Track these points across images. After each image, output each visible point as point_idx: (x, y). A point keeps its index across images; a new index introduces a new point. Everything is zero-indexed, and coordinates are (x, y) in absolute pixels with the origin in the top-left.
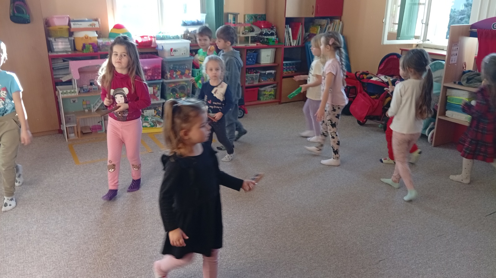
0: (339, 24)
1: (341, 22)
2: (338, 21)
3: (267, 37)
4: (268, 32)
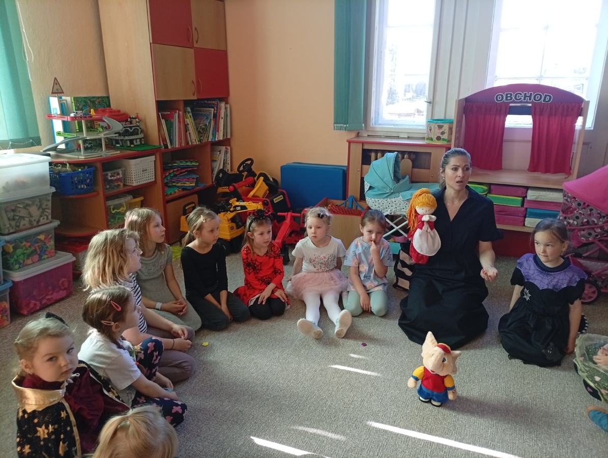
3: (131, 137)
4: (128, 129)
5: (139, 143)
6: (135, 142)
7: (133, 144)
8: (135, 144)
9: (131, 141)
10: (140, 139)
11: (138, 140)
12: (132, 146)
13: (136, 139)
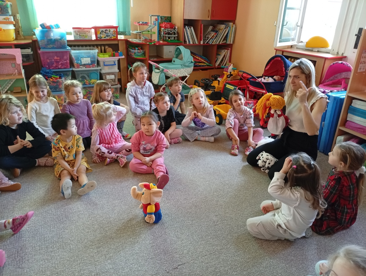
0: (233, 26)
1: (234, 25)
2: (231, 24)
3: (169, 36)
4: (170, 32)
5: (173, 39)
6: (171, 38)
7: (170, 39)
8: (171, 39)
9: (169, 38)
10: (174, 37)
11: (173, 38)
12: (169, 40)
13: (172, 37)
